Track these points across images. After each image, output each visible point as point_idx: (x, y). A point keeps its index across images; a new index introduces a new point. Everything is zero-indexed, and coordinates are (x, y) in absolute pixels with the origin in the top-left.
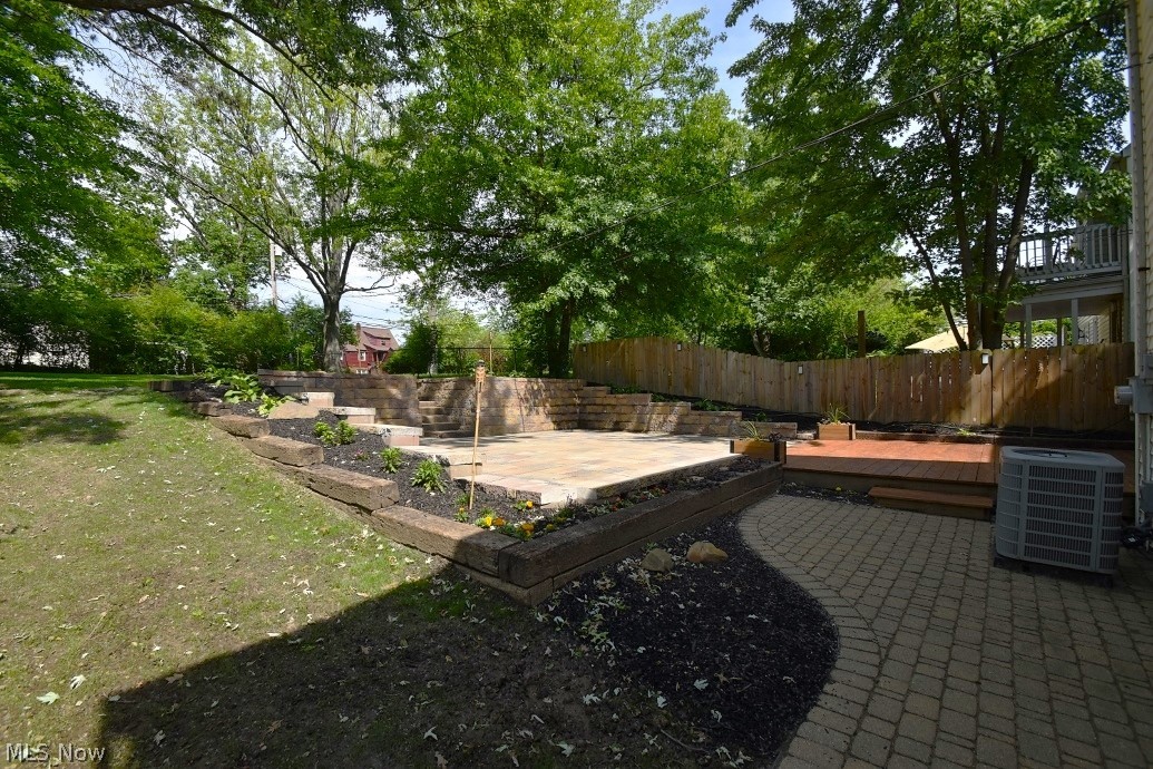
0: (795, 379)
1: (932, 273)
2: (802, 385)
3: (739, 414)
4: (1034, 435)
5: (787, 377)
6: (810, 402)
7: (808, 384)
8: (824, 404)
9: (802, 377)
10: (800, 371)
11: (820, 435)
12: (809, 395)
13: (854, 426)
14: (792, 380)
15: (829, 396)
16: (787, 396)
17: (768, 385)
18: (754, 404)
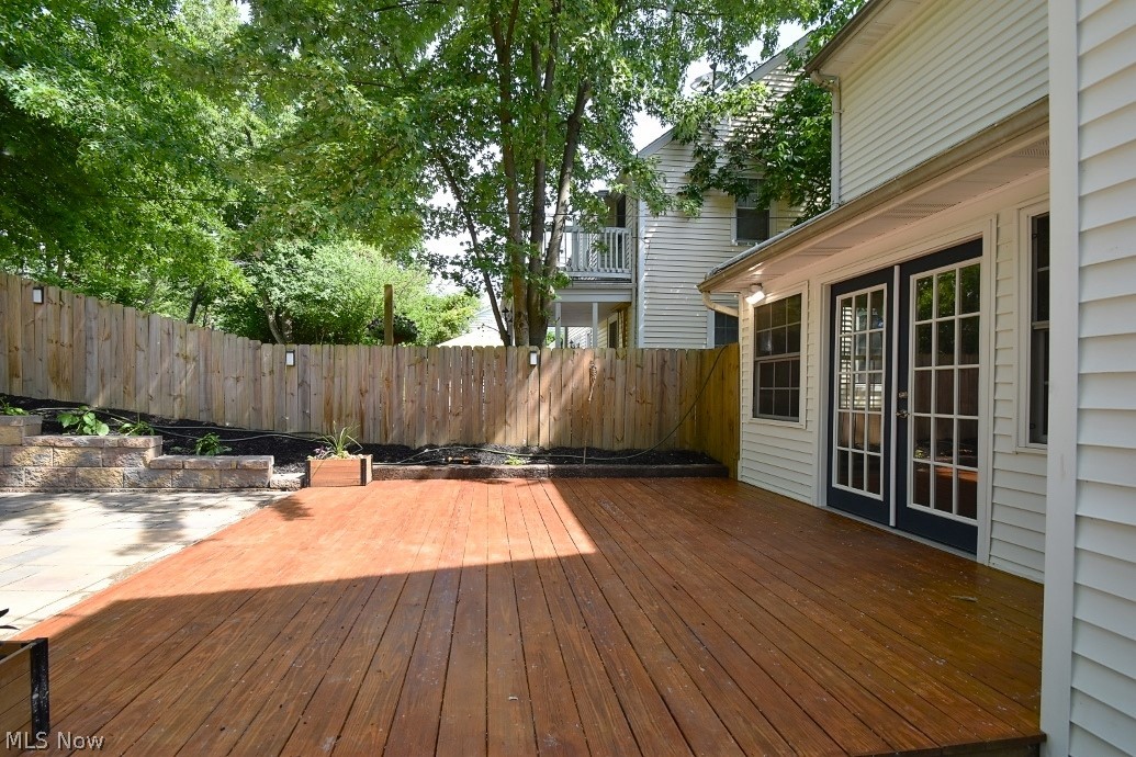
0: (281, 372)
1: (474, 238)
2: (293, 386)
3: (152, 441)
4: (588, 462)
5: (266, 370)
6: (306, 415)
7: (302, 384)
8: (329, 417)
9: (295, 370)
10: (290, 359)
11: (313, 479)
12: (305, 403)
13: (369, 458)
14: (277, 375)
15: (336, 406)
16: (266, 403)
17: (231, 382)
18: (203, 418)
